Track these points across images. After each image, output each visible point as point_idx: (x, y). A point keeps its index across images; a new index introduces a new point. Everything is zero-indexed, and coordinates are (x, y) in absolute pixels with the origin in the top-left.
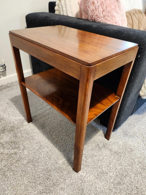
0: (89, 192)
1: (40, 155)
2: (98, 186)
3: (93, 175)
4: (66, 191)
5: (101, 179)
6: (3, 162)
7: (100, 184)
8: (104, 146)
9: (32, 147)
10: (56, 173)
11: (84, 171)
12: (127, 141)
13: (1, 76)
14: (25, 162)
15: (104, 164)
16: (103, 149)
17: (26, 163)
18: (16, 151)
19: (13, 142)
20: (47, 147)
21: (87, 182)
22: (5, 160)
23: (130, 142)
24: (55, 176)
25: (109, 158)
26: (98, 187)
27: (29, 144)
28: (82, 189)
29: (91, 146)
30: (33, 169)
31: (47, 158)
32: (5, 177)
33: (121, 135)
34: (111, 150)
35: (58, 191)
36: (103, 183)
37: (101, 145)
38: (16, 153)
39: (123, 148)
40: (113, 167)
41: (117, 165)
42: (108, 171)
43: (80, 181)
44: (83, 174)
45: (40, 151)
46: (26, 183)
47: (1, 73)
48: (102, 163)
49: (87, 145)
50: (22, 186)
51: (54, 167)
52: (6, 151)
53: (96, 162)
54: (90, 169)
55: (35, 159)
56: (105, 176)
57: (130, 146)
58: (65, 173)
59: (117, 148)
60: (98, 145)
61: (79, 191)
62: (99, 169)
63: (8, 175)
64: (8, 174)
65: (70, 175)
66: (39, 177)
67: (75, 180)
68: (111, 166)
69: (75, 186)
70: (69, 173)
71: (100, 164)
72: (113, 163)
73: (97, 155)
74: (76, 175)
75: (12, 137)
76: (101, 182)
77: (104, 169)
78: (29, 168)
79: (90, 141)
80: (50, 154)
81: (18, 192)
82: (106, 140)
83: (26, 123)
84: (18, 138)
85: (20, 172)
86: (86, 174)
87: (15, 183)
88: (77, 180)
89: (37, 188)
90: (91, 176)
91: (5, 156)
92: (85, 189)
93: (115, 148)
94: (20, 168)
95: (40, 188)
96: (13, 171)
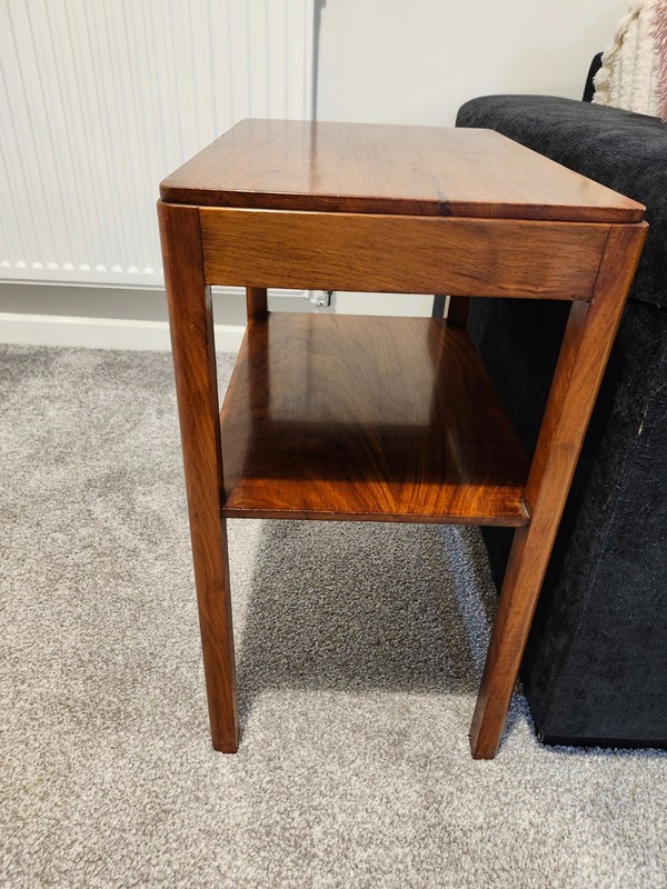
0: (174, 845)
1: (181, 604)
2: (223, 860)
3: (251, 810)
4: (121, 763)
5: (263, 854)
6: (83, 553)
7: (239, 863)
8: (425, 761)
10: (158, 691)
11: (241, 766)
12: (574, 841)
14: (126, 592)
15: (341, 817)
16: (404, 767)
17: (125, 596)
18: (141, 546)
19: (159, 520)
21: (209, 807)
22: (92, 552)
23: (587, 860)
24: (146, 697)
25: (388, 821)
26: (219, 861)
28: (165, 811)
29: (368, 715)
30: (122, 625)
32: (48, 592)
33: (570, 791)
34: (432, 800)
35: (104, 743)
36: (251, 872)
37: (413, 746)
38: (133, 553)
39: (508, 849)
40: (364, 866)
41: (388, 877)
42: (321, 854)
43: (189, 783)
44: (224, 771)
46: (65, 646)
48: (337, 810)
49: (355, 701)
50: (51, 644)
51: (174, 667)
52: (122, 532)
53: (316, 781)
54: (268, 778)
55: (154, 604)
56: (293, 857)
57: (561, 874)
58: (179, 714)
59: (481, 819)
60: (404, 734)
61: (149, 806)
62: (296, 814)
63: (57, 593)
64: (63, 589)
65: (188, 735)
66: (106, 662)
67: (182, 765)
68: (361, 854)
69: (160, 782)
70: (188, 725)
71: (324, 801)
72: (381, 851)
73: (353, 766)
74: (204, 751)
75: (175, 505)
76: (250, 860)
77: (317, 831)
78: (114, 615)
79: (386, 696)
81: (27, 651)
85: (88, 607)
86: (235, 786)
87: (47, 623)
88: (184, 769)
89: (73, 682)
90: (243, 803)
91: (103, 542)
92: (174, 824)
93: (467, 811)
94: (99, 597)
95: (79, 690)
96: (77, 590)
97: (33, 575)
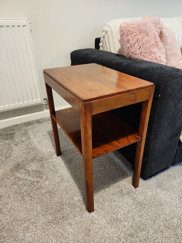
0: (96, 234)
1: (59, 188)
2: (107, 231)
3: (105, 219)
4: (72, 226)
5: (113, 226)
6: (25, 187)
7: (110, 230)
8: (128, 193)
9: (54, 179)
10: (69, 208)
11: (97, 213)
12: (158, 193)
13: (45, 109)
14: (43, 191)
15: (121, 211)
16: (126, 196)
18: (38, 179)
19: (38, 171)
20: (68, 182)
21: (97, 224)
22: (27, 186)
23: (162, 195)
24: (67, 210)
25: (129, 207)
26: (106, 232)
27: (52, 176)
28: (89, 230)
29: (113, 190)
30: (49, 199)
31: (65, 192)
32: (23, 201)
33: (153, 186)
34: (134, 199)
35: (65, 225)
36: (113, 230)
37: (125, 192)
38: (38, 182)
39: (150, 200)
40: (131, 217)
41: (136, 216)
42: (123, 219)
43: (89, 222)
44: (95, 215)
45: (60, 184)
46: (39, 210)
47: (44, 106)
48: (120, 210)
49: (109, 189)
50: (35, 211)
51: (68, 201)
52: (30, 178)
53: (113, 207)
54: (104, 212)
55: (53, 191)
56: (118, 223)
57: (160, 200)
58: (77, 210)
59: (143, 198)
60: (122, 190)
61: (85, 231)
62: (113, 215)
63: (26, 200)
64: (27, 198)
65: (82, 213)
66: (52, 208)
67: (85, 219)
68: (129, 215)
69: (83, 225)
70: (81, 211)
71: (117, 210)
72: (132, 213)
73: (117, 201)
74: (88, 214)
75: (39, 167)
76: (112, 228)
77: (119, 216)
78: (45, 198)
79: (114, 185)
80: (69, 189)
81: (30, 216)
82: (133, 187)
83: (55, 156)
84: (44, 169)
85: (37, 199)
86: (99, 217)
87: (30, 208)
88: (87, 220)
89: (47, 217)
90: (103, 219)
91: (28, 183)
92: (92, 231)
93: (140, 198)
94: (38, 195)
95: (50, 218)
96: (31, 197)
97: (16, 199)
